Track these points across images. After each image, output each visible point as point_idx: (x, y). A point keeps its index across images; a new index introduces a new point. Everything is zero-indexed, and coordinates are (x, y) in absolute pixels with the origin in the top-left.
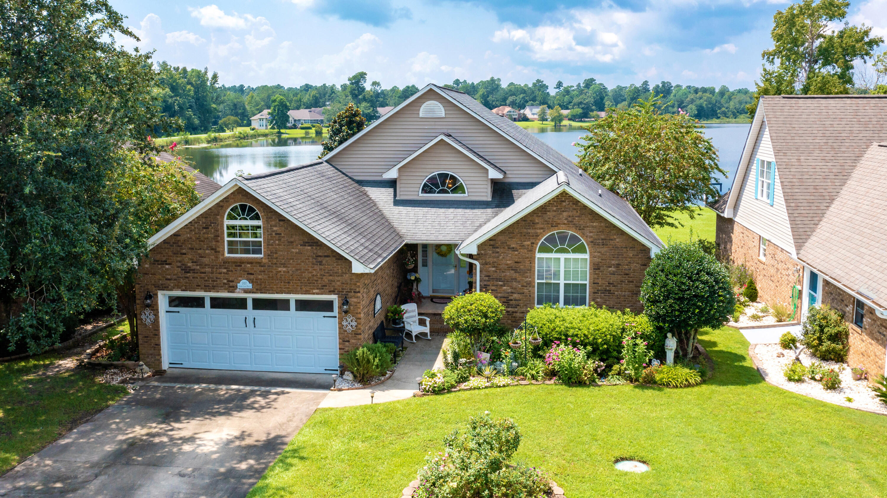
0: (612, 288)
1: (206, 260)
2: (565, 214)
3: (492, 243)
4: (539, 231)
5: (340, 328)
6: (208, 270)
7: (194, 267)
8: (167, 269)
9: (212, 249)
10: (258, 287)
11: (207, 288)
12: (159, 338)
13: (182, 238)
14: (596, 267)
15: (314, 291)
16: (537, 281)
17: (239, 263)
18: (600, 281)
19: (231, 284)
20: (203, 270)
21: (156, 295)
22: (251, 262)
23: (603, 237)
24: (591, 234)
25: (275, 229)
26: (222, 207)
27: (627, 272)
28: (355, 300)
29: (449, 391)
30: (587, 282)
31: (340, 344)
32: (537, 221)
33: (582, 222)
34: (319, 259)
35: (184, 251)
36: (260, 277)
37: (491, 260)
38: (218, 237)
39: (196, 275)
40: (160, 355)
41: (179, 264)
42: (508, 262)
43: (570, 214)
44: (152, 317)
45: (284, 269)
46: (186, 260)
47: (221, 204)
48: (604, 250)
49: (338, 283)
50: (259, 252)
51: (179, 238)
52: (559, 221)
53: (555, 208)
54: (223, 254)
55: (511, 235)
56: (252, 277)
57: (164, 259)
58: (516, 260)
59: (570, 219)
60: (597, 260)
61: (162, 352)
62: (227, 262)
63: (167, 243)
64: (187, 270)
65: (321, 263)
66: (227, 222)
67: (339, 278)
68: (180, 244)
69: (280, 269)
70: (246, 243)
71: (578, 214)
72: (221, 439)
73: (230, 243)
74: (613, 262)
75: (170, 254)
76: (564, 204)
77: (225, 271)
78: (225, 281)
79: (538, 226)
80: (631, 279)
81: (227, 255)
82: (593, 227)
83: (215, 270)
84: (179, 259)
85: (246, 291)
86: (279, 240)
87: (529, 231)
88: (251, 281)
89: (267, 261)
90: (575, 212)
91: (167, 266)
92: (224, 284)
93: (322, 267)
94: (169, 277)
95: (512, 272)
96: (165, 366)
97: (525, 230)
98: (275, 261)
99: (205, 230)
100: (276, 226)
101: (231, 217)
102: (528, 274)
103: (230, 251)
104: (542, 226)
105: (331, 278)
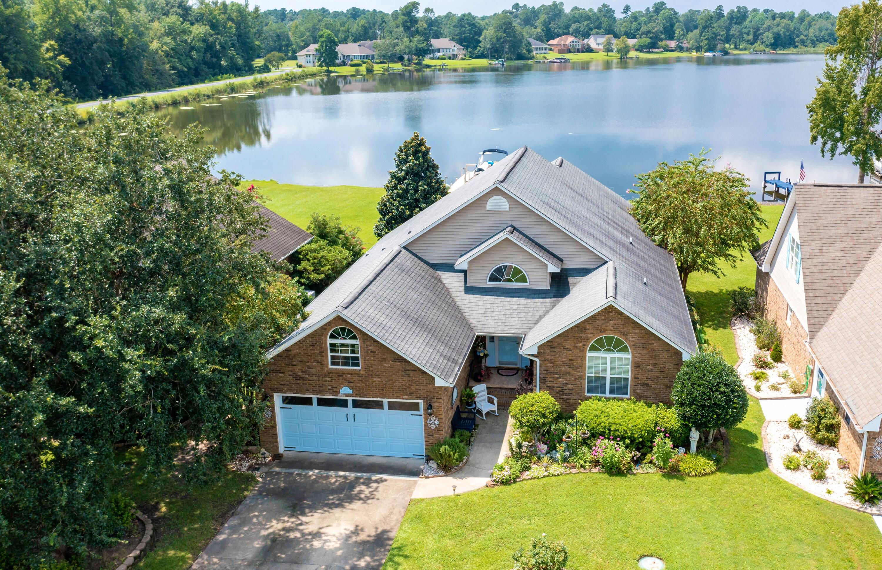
0: (650, 382)
1: (313, 371)
2: (612, 322)
3: (550, 344)
4: (589, 335)
5: (425, 426)
6: (314, 378)
7: (303, 376)
8: (281, 377)
9: (318, 362)
10: (357, 392)
11: (314, 392)
12: (276, 430)
13: (293, 353)
14: (637, 366)
15: (404, 397)
16: (587, 375)
17: (341, 374)
18: (640, 377)
19: (335, 390)
20: (311, 378)
21: (273, 396)
22: (351, 373)
23: (643, 341)
24: (633, 339)
25: (370, 348)
26: (325, 329)
27: (662, 370)
28: (437, 404)
29: (515, 482)
30: (629, 377)
31: (425, 437)
32: (588, 327)
33: (625, 329)
34: (408, 372)
35: (294, 363)
36: (358, 385)
37: (549, 358)
38: (323, 353)
39: (305, 382)
40: (277, 442)
41: (291, 373)
42: (563, 359)
43: (616, 322)
44: (270, 413)
45: (379, 379)
46: (297, 370)
47: (325, 327)
48: (644, 351)
49: (424, 391)
50: (357, 365)
51: (289, 353)
52: (606, 328)
53: (603, 318)
54: (328, 367)
55: (566, 338)
56: (352, 385)
57: (278, 369)
58: (570, 358)
59: (616, 327)
60: (637, 360)
61: (279, 440)
62: (330, 373)
63: (281, 356)
64: (297, 378)
65: (409, 376)
66: (330, 341)
67: (424, 388)
68: (291, 357)
69: (375, 379)
70: (347, 358)
71: (623, 323)
72: (341, 534)
73: (333, 357)
74: (651, 362)
75: (283, 365)
76: (611, 314)
77: (329, 379)
78: (330, 387)
79: (589, 331)
80: (665, 376)
81: (330, 366)
82: (635, 333)
83: (321, 378)
84: (290, 369)
85: (347, 395)
86: (374, 357)
87: (581, 335)
88: (351, 388)
89: (364, 372)
90: (620, 321)
91: (281, 375)
92: (329, 389)
93: (410, 378)
94: (283, 383)
95: (567, 367)
96: (281, 450)
97: (578, 335)
98: (371, 373)
99: (311, 348)
100: (371, 346)
101: (332, 337)
102: (580, 370)
103: (333, 364)
104: (592, 331)
105: (417, 387)
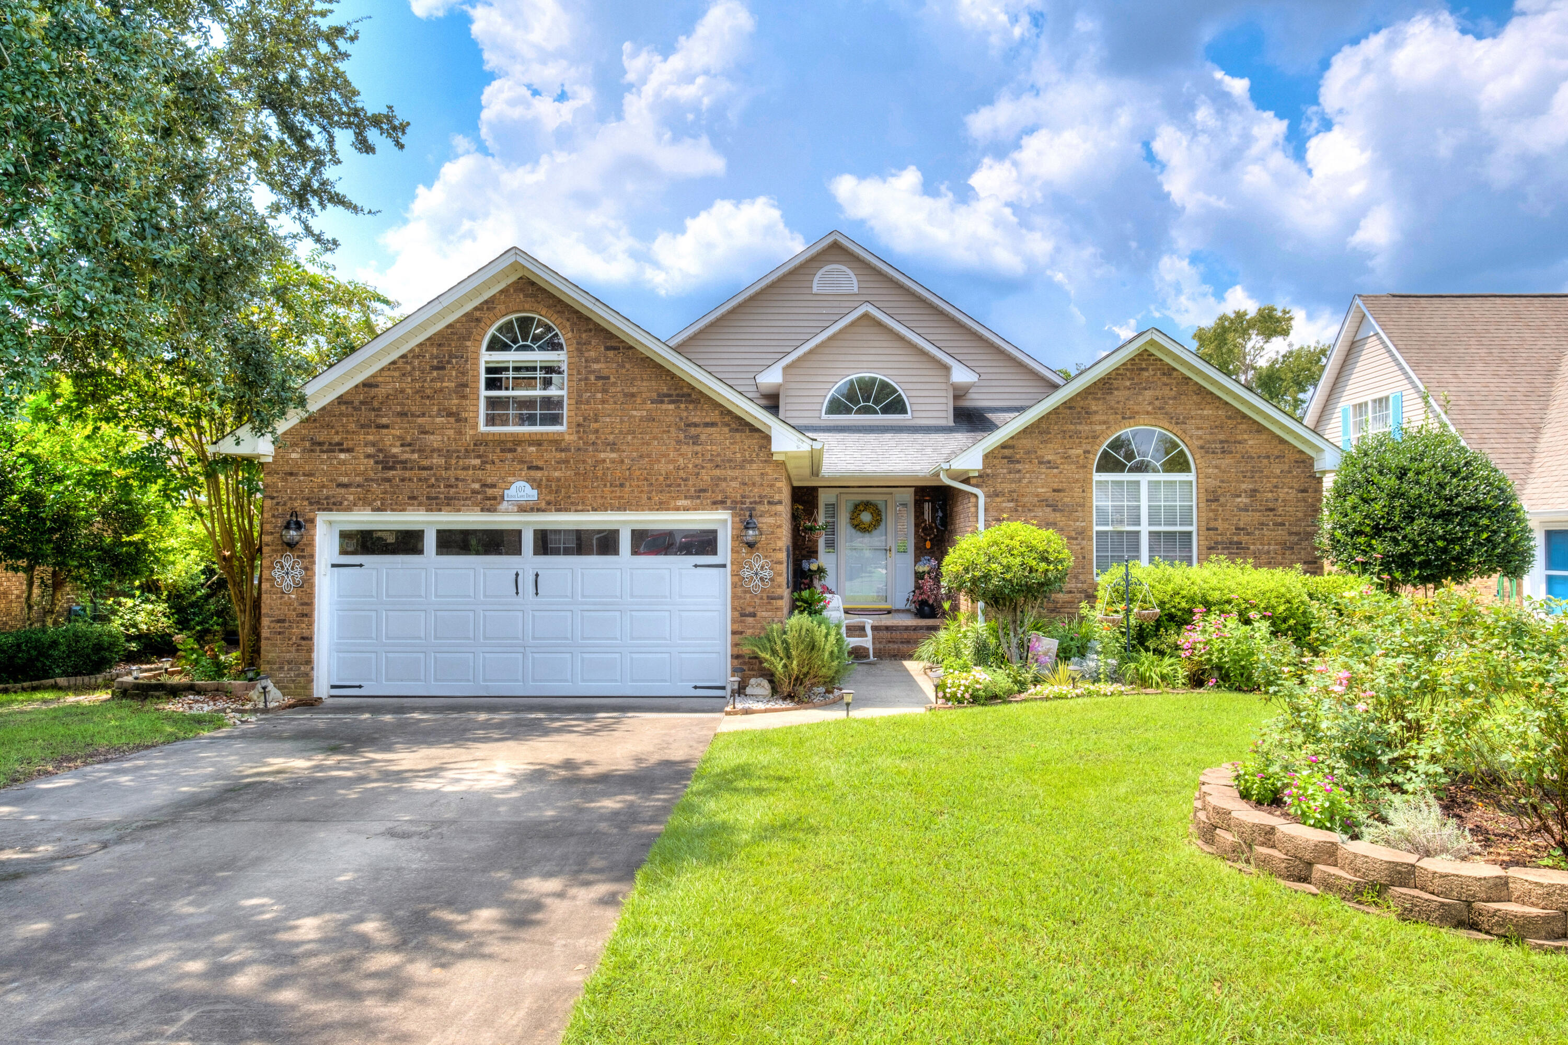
0: (1244, 538)
1: (434, 440)
2: (1148, 394)
3: (1007, 452)
4: (1098, 428)
5: (734, 586)
6: (437, 460)
7: (406, 456)
8: (344, 463)
9: (450, 414)
10: (551, 498)
11: (434, 503)
12: (311, 624)
13: (381, 391)
14: (1212, 498)
15: (680, 503)
16: (1096, 528)
17: (510, 445)
18: (1220, 524)
19: (490, 492)
20: (425, 463)
21: (312, 521)
22: (537, 442)
23: (1222, 437)
24: (1200, 432)
25: (596, 366)
26: (478, 320)
27: (1271, 505)
28: (771, 520)
29: (1005, 702)
30: (1193, 529)
31: (734, 621)
32: (1094, 408)
33: (1180, 409)
34: (693, 431)
35: (385, 421)
36: (557, 474)
37: (1007, 487)
38: (463, 388)
39: (408, 474)
40: (309, 662)
41: (370, 450)
42: (1040, 490)
43: (1158, 393)
44: (298, 573)
45: (614, 455)
46: (388, 440)
47: (477, 314)
48: (1227, 461)
49: (734, 484)
50: (555, 420)
51: (374, 391)
52: (1136, 408)
53: (1128, 383)
54: (476, 426)
55: (1046, 437)
56: (538, 474)
57: (337, 439)
58: (1055, 486)
59: (1157, 403)
60: (1212, 483)
61: (315, 655)
62: (481, 442)
63: (346, 403)
64: (387, 463)
65: (695, 440)
66: (487, 358)
67: (737, 473)
68: (376, 404)
69: (603, 455)
70: (529, 403)
71: (1173, 393)
73: (492, 403)
74: (1244, 486)
75: (352, 426)
76: (1146, 374)
77: (477, 462)
78: (477, 486)
79: (1097, 418)
80: (1279, 520)
81: (482, 428)
82: (1202, 417)
83: (454, 462)
84: (371, 438)
85: (523, 508)
86: (605, 391)
87: (1079, 427)
88: (537, 484)
89: (574, 437)
90: (1166, 391)
91: (342, 456)
92: (474, 492)
93: (698, 448)
94: (345, 480)
95: (1049, 509)
96: (321, 688)
97: (1072, 427)
98: (592, 437)
99: (435, 374)
100: (597, 361)
101: (494, 344)
102: (1080, 514)
103: (491, 420)
104: (1104, 418)
105: (717, 472)
